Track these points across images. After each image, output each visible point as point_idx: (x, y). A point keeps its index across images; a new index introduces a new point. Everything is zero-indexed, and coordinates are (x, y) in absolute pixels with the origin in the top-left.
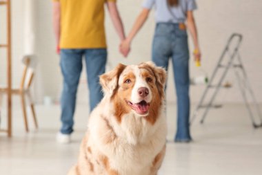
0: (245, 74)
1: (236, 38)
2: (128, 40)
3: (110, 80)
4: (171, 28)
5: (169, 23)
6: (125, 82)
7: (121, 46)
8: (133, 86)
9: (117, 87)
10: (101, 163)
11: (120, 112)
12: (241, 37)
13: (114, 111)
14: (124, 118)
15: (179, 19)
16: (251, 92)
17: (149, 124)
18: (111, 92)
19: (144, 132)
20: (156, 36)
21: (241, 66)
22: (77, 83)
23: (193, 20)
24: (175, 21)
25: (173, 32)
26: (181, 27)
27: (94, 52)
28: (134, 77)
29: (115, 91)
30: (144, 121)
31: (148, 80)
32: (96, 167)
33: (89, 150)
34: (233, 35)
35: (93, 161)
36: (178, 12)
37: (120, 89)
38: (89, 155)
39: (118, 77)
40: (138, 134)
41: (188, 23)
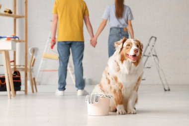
0: (158, 60)
1: (153, 39)
2: (95, 37)
3: (119, 44)
4: (119, 30)
5: (117, 28)
6: (127, 45)
7: (91, 41)
8: (131, 48)
9: (123, 47)
10: (114, 79)
11: (123, 59)
12: (156, 38)
13: (120, 59)
14: (124, 62)
15: (124, 25)
16: (162, 70)
17: (134, 66)
18: (120, 49)
19: (132, 69)
20: (110, 35)
21: (156, 56)
22: (67, 61)
23: (131, 25)
24: (121, 27)
25: (120, 33)
26: (125, 30)
27: (77, 43)
28: (132, 44)
29: (122, 49)
30: (133, 64)
31: (137, 46)
32: (112, 82)
33: (109, 74)
34: (152, 37)
35: (110, 79)
36: (123, 21)
37: (124, 49)
38: (108, 76)
39: (123, 43)
40: (130, 69)
41: (129, 28)
